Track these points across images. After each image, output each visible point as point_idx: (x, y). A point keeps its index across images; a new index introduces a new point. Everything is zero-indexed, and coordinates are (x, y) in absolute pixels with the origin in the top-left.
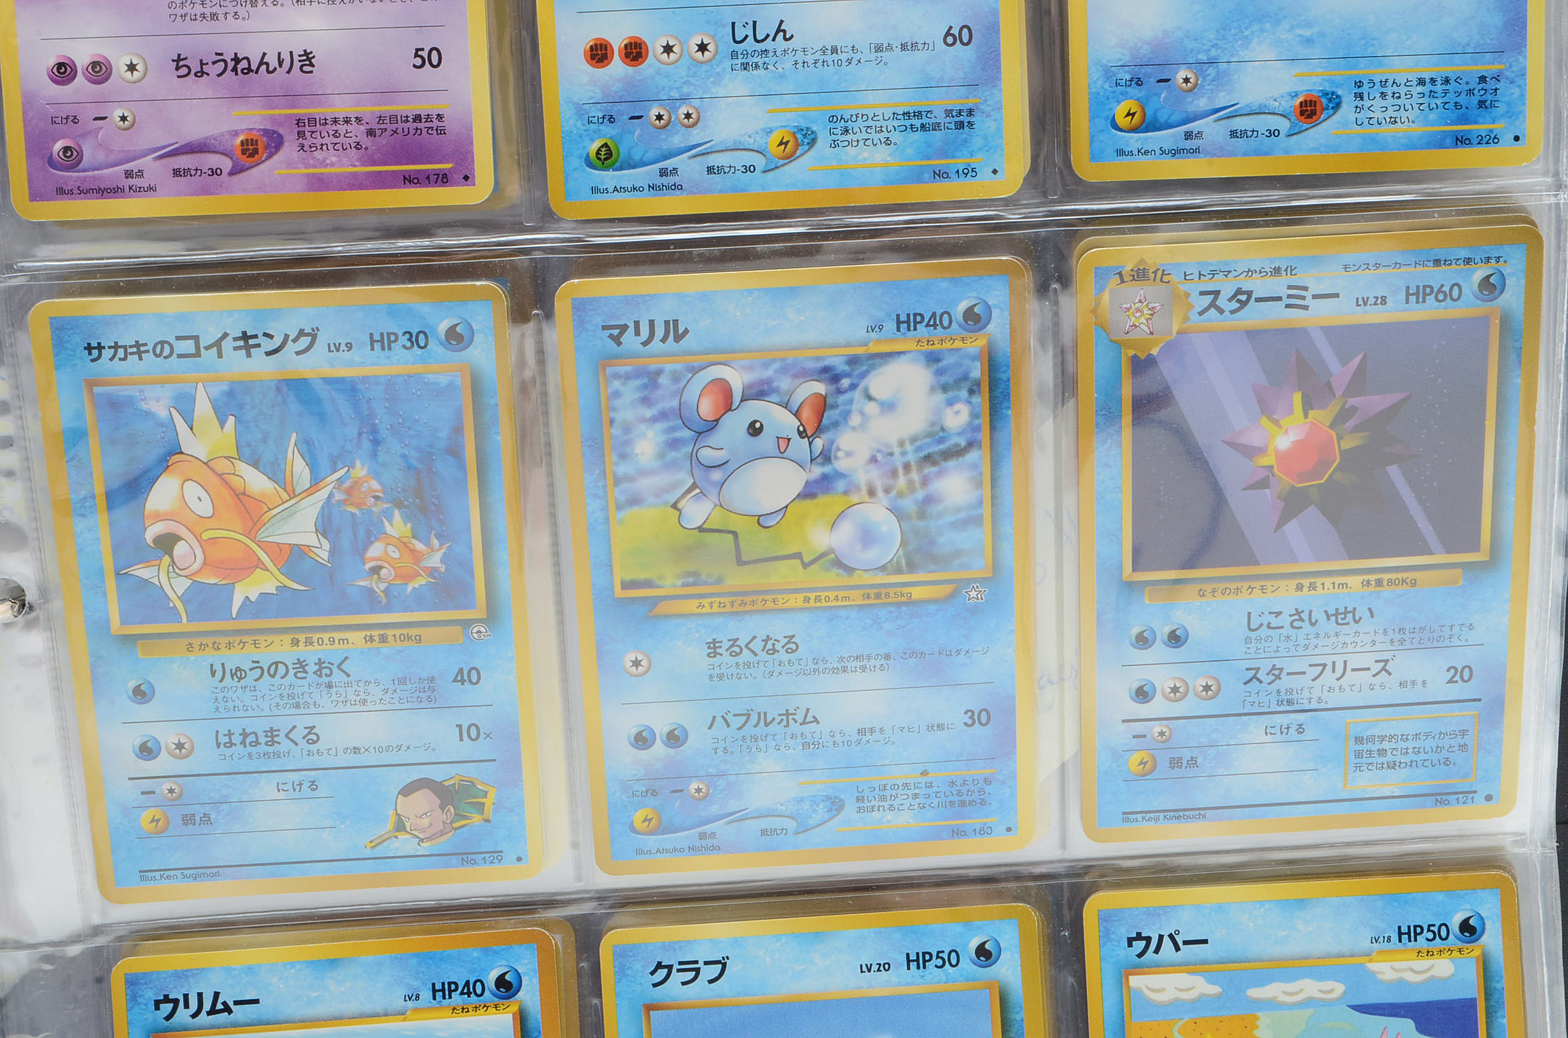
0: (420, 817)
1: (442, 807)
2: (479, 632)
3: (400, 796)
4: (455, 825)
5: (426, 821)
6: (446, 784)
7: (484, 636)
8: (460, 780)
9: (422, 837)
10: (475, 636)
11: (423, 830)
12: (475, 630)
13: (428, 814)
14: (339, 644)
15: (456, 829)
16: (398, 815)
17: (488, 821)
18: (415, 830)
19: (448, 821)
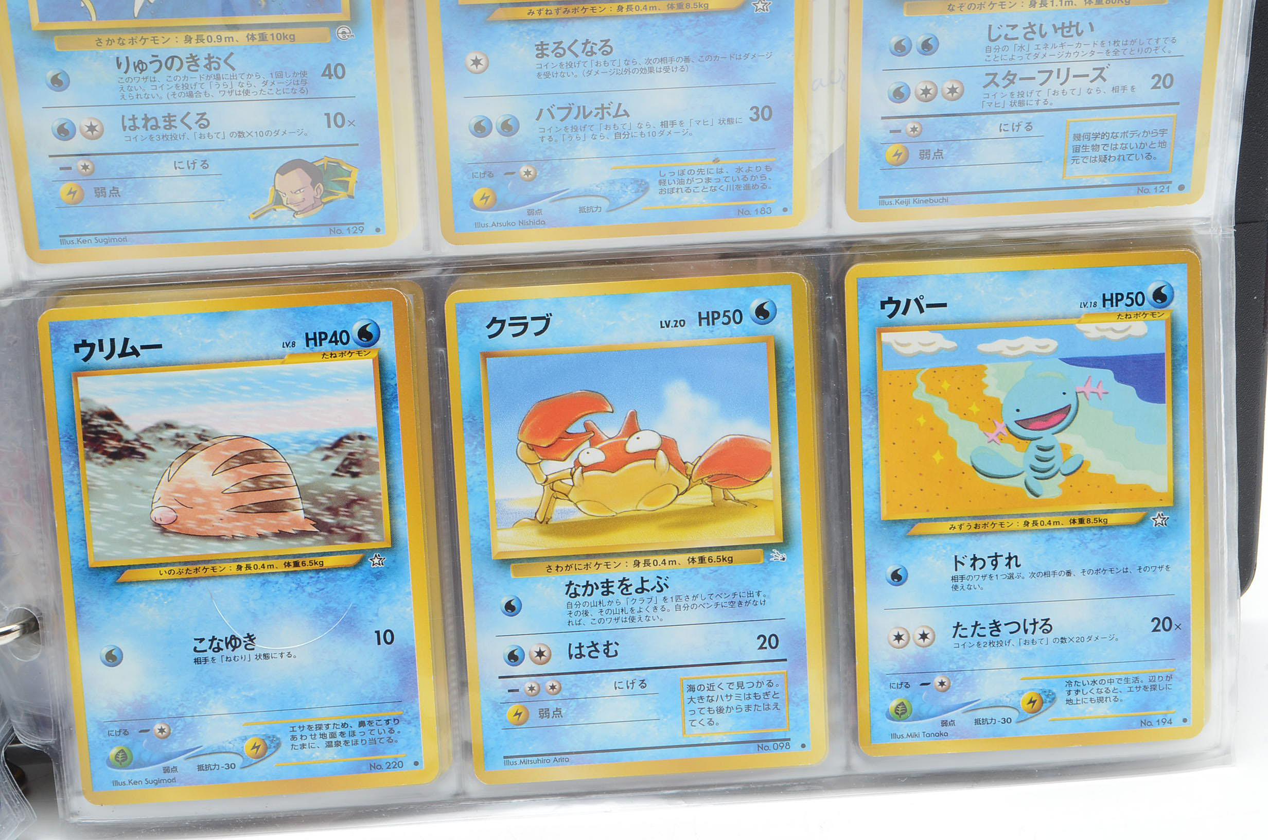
0: (295, 193)
1: (313, 184)
2: (344, 33)
3: (278, 174)
4: (324, 200)
5: (299, 197)
6: (317, 164)
7: (348, 36)
8: (329, 162)
9: (296, 210)
10: (341, 36)
11: (297, 204)
12: (340, 31)
13: (302, 190)
14: (226, 41)
15: (325, 203)
16: (277, 191)
17: (351, 197)
18: (291, 204)
19: (319, 197)
